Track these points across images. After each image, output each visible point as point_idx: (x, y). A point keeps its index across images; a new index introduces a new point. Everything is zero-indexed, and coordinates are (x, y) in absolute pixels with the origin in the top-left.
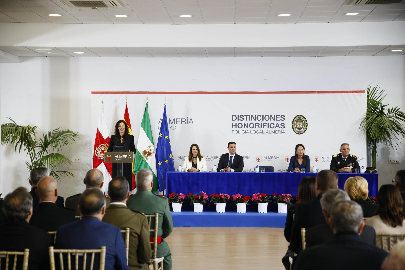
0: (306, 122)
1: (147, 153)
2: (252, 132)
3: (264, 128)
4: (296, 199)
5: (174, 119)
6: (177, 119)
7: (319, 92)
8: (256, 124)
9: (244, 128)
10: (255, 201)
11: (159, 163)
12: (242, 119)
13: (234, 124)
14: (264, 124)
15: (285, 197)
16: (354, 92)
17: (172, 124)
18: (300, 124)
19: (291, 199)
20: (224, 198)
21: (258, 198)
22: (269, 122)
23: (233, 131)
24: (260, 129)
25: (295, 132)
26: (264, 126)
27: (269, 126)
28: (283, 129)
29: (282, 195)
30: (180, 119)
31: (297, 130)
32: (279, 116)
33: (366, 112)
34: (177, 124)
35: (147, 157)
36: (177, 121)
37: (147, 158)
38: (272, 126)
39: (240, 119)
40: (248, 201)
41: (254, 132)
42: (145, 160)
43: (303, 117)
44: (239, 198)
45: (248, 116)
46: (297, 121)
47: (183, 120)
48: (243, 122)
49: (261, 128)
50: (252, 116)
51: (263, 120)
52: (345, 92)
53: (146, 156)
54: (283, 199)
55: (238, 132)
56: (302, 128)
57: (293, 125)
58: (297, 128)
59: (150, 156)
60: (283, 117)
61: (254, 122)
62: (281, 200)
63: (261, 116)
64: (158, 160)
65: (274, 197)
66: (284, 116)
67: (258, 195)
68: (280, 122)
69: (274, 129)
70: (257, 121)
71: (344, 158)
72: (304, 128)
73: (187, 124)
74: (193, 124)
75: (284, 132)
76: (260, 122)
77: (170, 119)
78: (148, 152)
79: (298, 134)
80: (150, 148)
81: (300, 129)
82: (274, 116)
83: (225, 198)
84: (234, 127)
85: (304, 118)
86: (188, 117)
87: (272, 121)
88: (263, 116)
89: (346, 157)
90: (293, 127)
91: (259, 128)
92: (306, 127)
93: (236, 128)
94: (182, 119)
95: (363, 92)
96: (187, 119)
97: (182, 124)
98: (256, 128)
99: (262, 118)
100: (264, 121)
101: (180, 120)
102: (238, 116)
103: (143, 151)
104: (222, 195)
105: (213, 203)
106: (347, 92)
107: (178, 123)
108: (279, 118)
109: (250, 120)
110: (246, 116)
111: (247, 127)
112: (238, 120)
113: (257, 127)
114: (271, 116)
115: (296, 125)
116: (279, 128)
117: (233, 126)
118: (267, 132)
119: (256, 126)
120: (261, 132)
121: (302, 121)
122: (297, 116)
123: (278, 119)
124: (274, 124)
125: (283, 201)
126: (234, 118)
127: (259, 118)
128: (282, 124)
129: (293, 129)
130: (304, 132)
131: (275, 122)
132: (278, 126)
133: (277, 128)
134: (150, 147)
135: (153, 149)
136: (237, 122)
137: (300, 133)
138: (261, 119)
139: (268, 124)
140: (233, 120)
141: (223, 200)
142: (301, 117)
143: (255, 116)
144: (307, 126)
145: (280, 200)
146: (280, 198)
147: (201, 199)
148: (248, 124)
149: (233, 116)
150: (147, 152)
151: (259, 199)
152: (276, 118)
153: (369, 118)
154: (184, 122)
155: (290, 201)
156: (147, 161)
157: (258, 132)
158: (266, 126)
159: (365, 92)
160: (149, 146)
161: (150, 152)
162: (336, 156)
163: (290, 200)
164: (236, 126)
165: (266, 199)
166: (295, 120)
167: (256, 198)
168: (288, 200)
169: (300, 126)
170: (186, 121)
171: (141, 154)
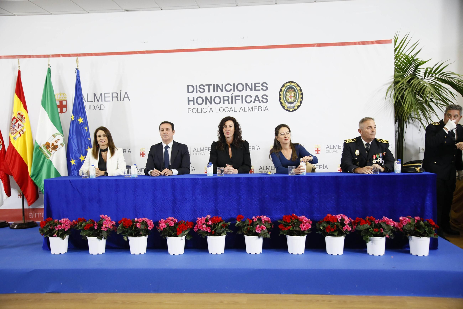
0: (301, 92)
1: (51, 147)
2: (218, 110)
3: (236, 103)
4: (279, 226)
5: (101, 94)
6: (105, 94)
7: (319, 45)
8: (224, 97)
9: (206, 104)
10: (200, 231)
11: (71, 162)
12: (202, 90)
13: (191, 99)
14: (236, 96)
15: (257, 224)
16: (375, 42)
17: (98, 101)
18: (291, 96)
19: (269, 227)
20: (140, 227)
21: (205, 226)
22: (244, 93)
23: (189, 110)
24: (230, 105)
25: (284, 107)
26: (236, 100)
27: (244, 99)
28: (265, 105)
29: (253, 219)
30: (110, 93)
31: (286, 105)
32: (259, 83)
33: (393, 74)
34: (105, 101)
35: (51, 152)
36: (106, 96)
37: (50, 154)
38: (249, 99)
39: (199, 91)
40: (186, 233)
41: (222, 110)
42: (48, 157)
43: (295, 85)
44: (169, 226)
45: (211, 85)
46: (286, 91)
47: (115, 95)
48: (203, 95)
49: (232, 103)
50: (218, 85)
51: (234, 91)
52: (361, 43)
53: (49, 151)
54: (254, 228)
55: (197, 110)
56: (295, 101)
57: (280, 97)
58: (287, 102)
59: (56, 150)
60: (264, 85)
61: (221, 94)
62: (251, 230)
63: (231, 85)
64: (71, 157)
65: (238, 222)
66: (267, 84)
67: (207, 221)
68: (260, 94)
69: (252, 104)
70: (225, 93)
71: (366, 144)
72: (297, 102)
73: (121, 100)
74: (129, 100)
75: (267, 108)
76: (229, 94)
77: (95, 94)
78: (53, 144)
79: (289, 111)
80: (57, 138)
81: (291, 103)
82: (252, 84)
83: (143, 227)
84: (191, 103)
85: (298, 85)
86: (121, 90)
87: (249, 92)
88: (234, 84)
89: (370, 143)
90: (281, 100)
91: (229, 103)
92: (301, 100)
93: (194, 104)
94: (112, 93)
95: (389, 41)
96: (121, 93)
97: (112, 101)
98: (224, 103)
99: (232, 87)
100: (237, 93)
101: (110, 95)
102: (196, 86)
103: (44, 143)
104: (138, 222)
105: (121, 236)
106: (363, 43)
107: (107, 99)
108: (259, 87)
109: (214, 91)
110: (209, 85)
111: (211, 103)
112: (197, 92)
113: (226, 102)
114: (247, 84)
115: (285, 98)
116: (260, 102)
117: (189, 101)
118: (241, 109)
119: (223, 100)
120: (231, 109)
121: (295, 91)
122: (287, 83)
123: (257, 88)
124: (251, 97)
125: (254, 231)
126: (191, 89)
127: (228, 88)
128: (265, 97)
129: (281, 103)
130: (298, 107)
131: (253, 94)
132: (257, 99)
133: (257, 102)
134: (55, 137)
135: (61, 140)
136: (195, 95)
137: (291, 110)
138: (231, 90)
139: (242, 96)
140: (188, 92)
141: (139, 232)
142: (293, 84)
143: (222, 85)
144: (302, 98)
145: (247, 228)
146: (248, 225)
147: (98, 229)
148: (211, 97)
149: (188, 86)
150: (51, 145)
151: (206, 229)
152: (254, 87)
153: (400, 81)
154: (116, 98)
155: (266, 231)
156: (50, 159)
157: (227, 110)
158: (239, 99)
159: (392, 42)
160: (53, 135)
161: (55, 144)
162: (351, 142)
163: (267, 229)
164: (193, 101)
165: (222, 227)
166: (283, 89)
167: (201, 226)
168: (262, 230)
169: (291, 99)
170: (119, 97)
171: (42, 147)
